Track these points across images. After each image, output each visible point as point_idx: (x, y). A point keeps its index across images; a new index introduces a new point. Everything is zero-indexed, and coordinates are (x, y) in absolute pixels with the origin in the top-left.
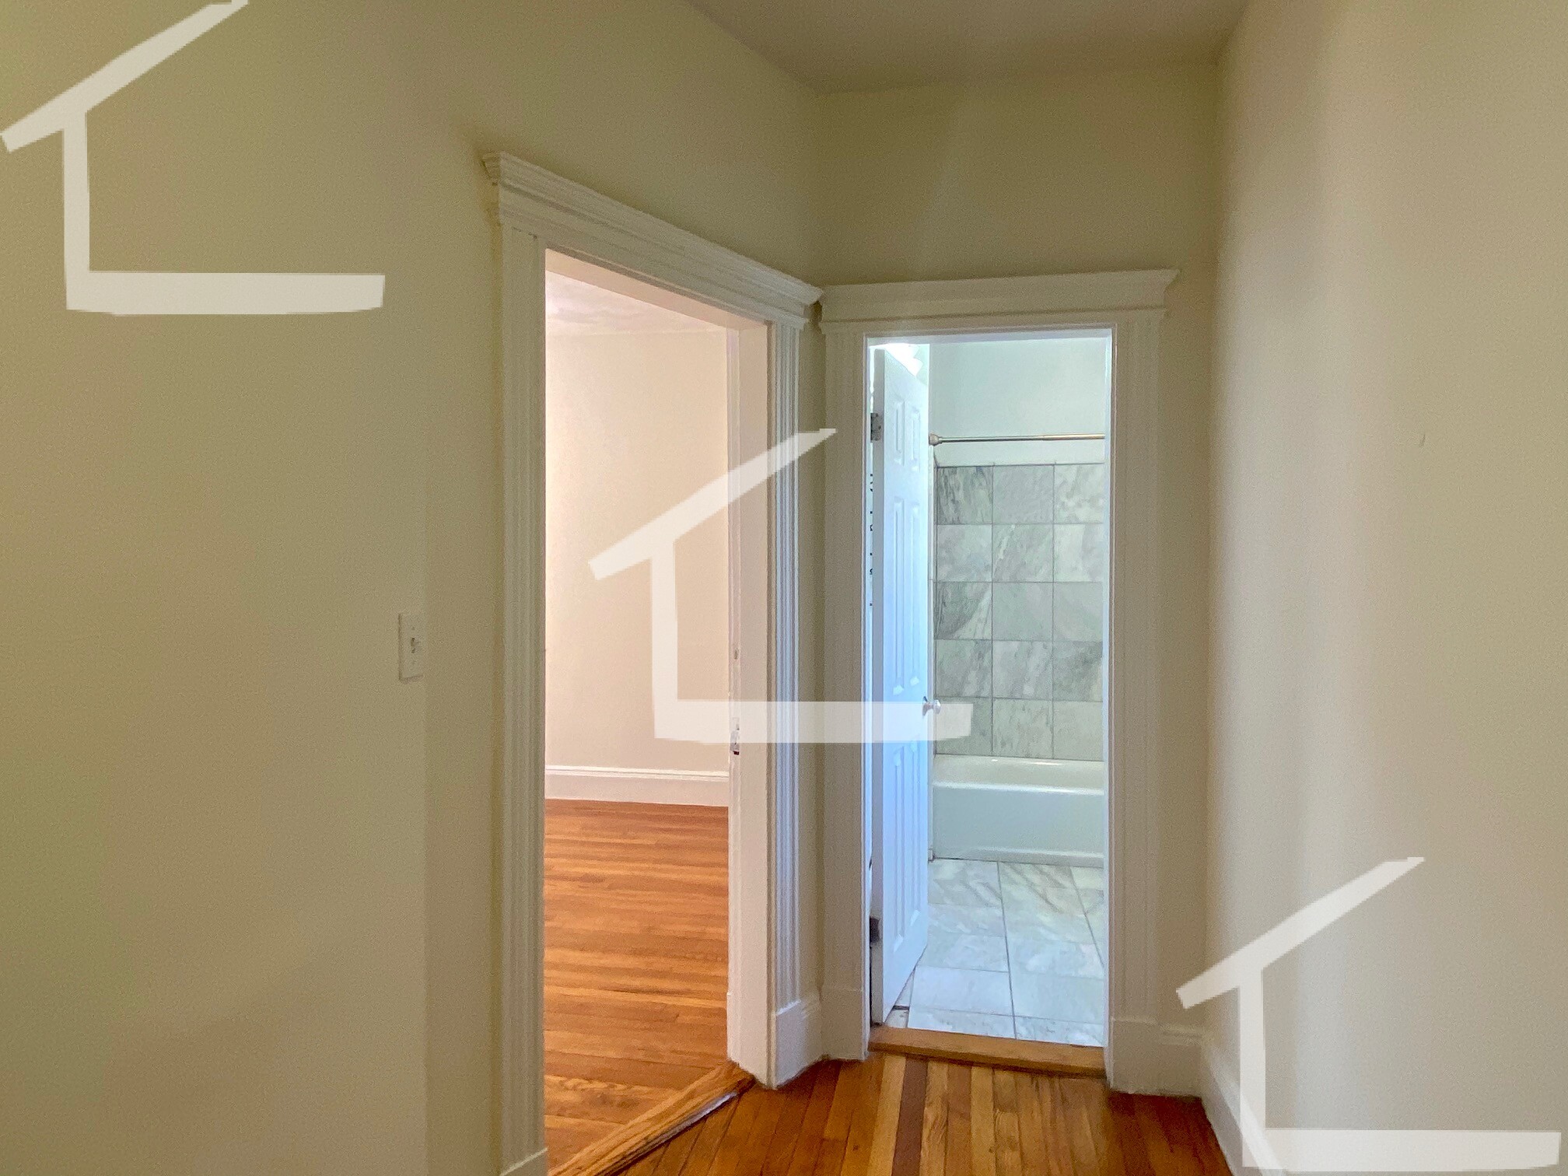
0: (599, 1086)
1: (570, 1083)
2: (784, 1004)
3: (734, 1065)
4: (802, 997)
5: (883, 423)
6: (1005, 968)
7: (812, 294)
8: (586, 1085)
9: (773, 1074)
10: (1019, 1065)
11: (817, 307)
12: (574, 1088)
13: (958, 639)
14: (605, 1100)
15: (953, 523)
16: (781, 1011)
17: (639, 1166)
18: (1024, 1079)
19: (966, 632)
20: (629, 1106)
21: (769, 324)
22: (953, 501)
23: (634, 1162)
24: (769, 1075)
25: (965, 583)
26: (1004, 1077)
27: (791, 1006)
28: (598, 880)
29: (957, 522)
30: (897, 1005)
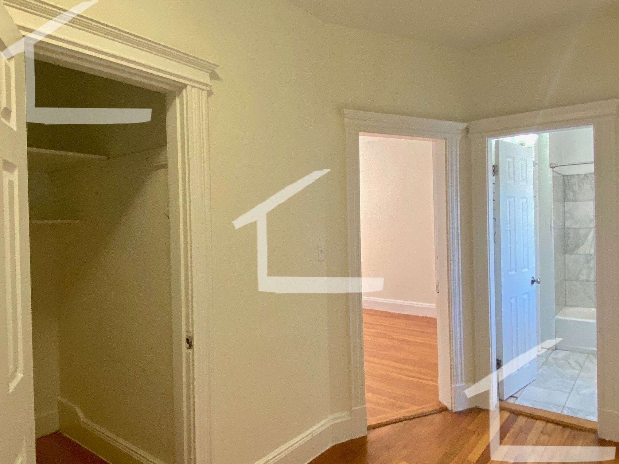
0: (392, 401)
1: (383, 398)
2: (457, 383)
3: (440, 403)
4: (465, 383)
5: (499, 168)
6: (569, 390)
7: (463, 126)
8: (389, 400)
9: (453, 407)
10: (559, 422)
11: (467, 129)
12: (385, 400)
13: (577, 254)
14: (394, 405)
15: (573, 201)
16: (457, 385)
17: (400, 423)
18: (559, 428)
19: (581, 250)
20: (401, 407)
21: (446, 139)
22: (573, 191)
23: (399, 421)
24: (452, 408)
25: (580, 228)
26: (550, 426)
27: (460, 385)
28: (408, 341)
29: (575, 200)
30: (513, 396)
